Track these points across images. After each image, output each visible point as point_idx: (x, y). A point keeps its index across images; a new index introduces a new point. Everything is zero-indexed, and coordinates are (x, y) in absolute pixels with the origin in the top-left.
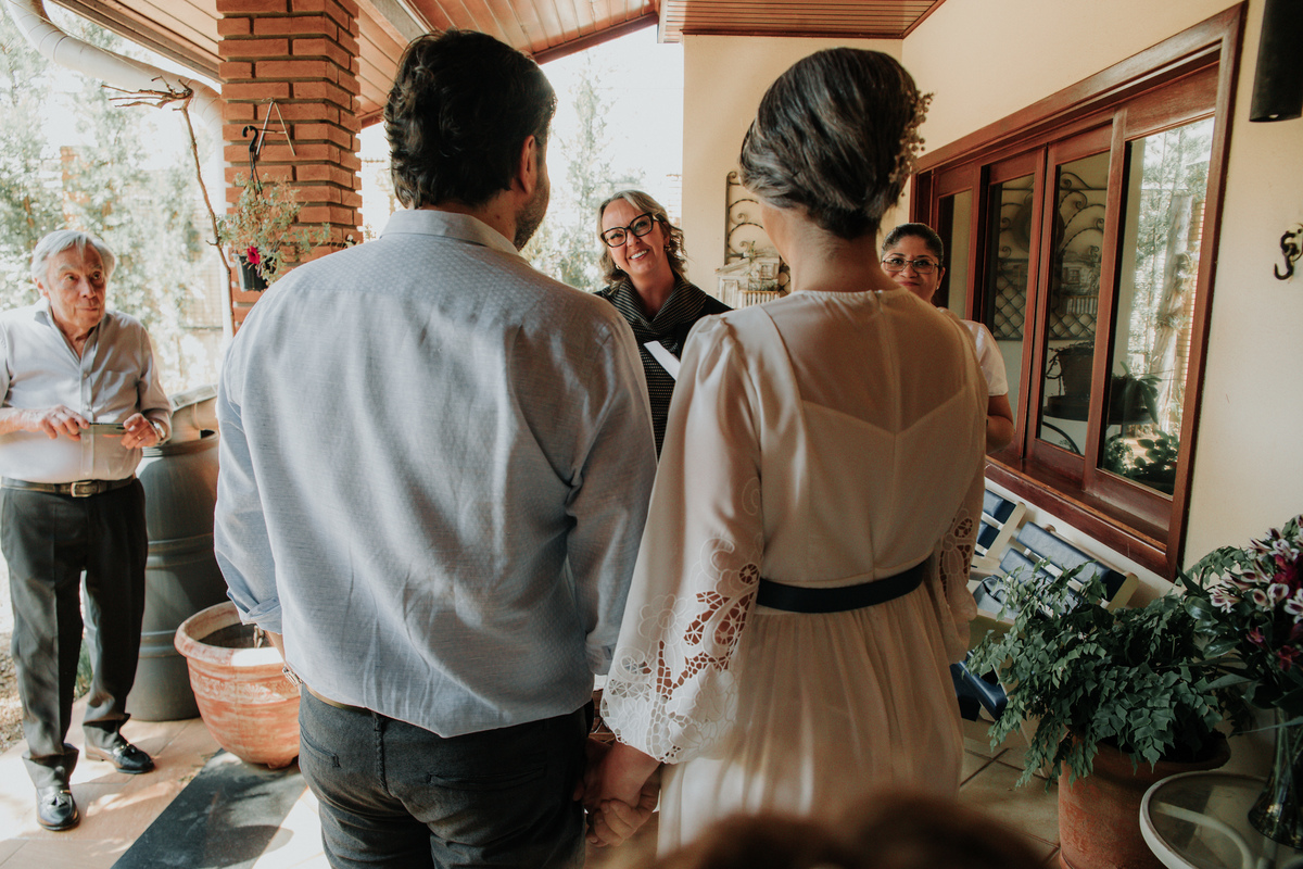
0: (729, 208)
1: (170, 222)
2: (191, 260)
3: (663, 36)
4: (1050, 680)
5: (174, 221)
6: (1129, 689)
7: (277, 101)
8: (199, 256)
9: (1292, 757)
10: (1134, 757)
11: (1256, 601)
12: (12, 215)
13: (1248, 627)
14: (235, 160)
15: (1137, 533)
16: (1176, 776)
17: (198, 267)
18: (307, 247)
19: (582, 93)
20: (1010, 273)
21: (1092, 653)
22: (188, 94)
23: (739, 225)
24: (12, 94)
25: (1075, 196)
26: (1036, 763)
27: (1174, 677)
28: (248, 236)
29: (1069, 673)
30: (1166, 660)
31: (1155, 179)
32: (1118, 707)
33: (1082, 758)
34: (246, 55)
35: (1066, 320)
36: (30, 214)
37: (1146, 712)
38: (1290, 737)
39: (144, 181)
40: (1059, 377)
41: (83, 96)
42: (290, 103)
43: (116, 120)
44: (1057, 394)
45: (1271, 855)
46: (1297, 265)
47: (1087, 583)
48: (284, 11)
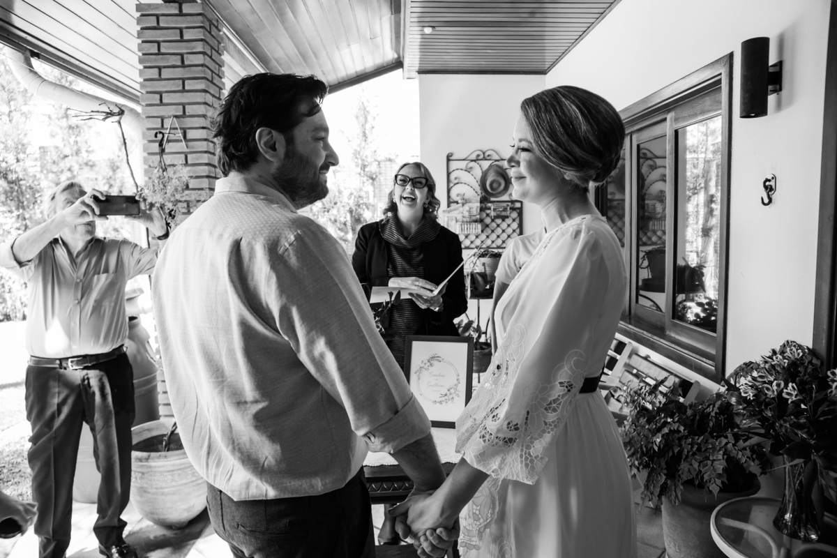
0: (449, 174)
3: (406, 75)
4: (652, 447)
6: (699, 449)
7: (175, 116)
9: (794, 485)
10: (704, 491)
11: (766, 391)
12: (8, 189)
13: (763, 407)
14: (150, 152)
15: (698, 357)
16: (730, 501)
18: (195, 203)
19: (359, 109)
20: (615, 207)
21: (676, 429)
22: (121, 113)
23: (455, 184)
24: (9, 115)
25: (650, 162)
27: (724, 441)
29: (663, 442)
30: (719, 431)
31: (694, 152)
32: (693, 461)
33: (674, 493)
34: (157, 90)
35: (649, 234)
36: (20, 187)
37: (709, 463)
38: (793, 472)
39: (92, 166)
40: (647, 267)
41: (54, 116)
42: (184, 118)
43: (74, 130)
44: (646, 277)
45: (788, 546)
46: (773, 197)
47: (670, 387)
48: (179, 63)
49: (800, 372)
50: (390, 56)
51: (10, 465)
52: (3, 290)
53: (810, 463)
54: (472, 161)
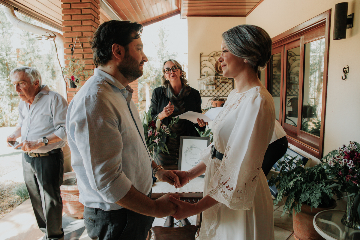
0: (201, 63)
1: (47, 69)
2: (53, 79)
3: (182, 17)
4: (289, 187)
5: (48, 69)
6: (309, 188)
7: (78, 37)
8: (56, 78)
9: (351, 205)
10: (311, 207)
11: (340, 164)
12: (3, 67)
13: (338, 171)
14: (67, 53)
15: (311, 147)
16: (322, 211)
17: (55, 81)
18: (87, 76)
19: (160, 32)
20: (277, 78)
21: (300, 179)
22: (55, 36)
23: (203, 67)
24: (3, 34)
25: (293, 58)
26: (286, 209)
27: (321, 185)
28: (71, 73)
29: (294, 185)
30: (318, 181)
31: (315, 52)
32: (307, 193)
33: (298, 207)
34: (70, 25)
35: (292, 91)
36: (8, 67)
37: (314, 194)
38: (350, 199)
39: (40, 58)
40: (290, 106)
41: (23, 35)
42: (82, 38)
43: (32, 41)
44: (290, 111)
45: (347, 231)
46: (347, 76)
47: (298, 161)
48: (80, 13)
49: (355, 155)
50: (175, 8)
51: (8, 190)
52: (1, 113)
53: (357, 195)
54: (211, 56)
